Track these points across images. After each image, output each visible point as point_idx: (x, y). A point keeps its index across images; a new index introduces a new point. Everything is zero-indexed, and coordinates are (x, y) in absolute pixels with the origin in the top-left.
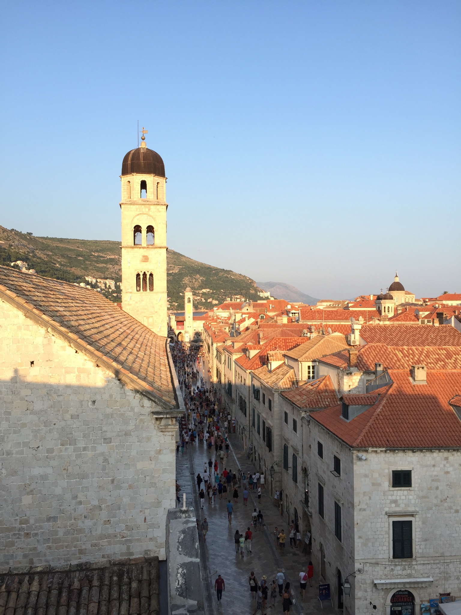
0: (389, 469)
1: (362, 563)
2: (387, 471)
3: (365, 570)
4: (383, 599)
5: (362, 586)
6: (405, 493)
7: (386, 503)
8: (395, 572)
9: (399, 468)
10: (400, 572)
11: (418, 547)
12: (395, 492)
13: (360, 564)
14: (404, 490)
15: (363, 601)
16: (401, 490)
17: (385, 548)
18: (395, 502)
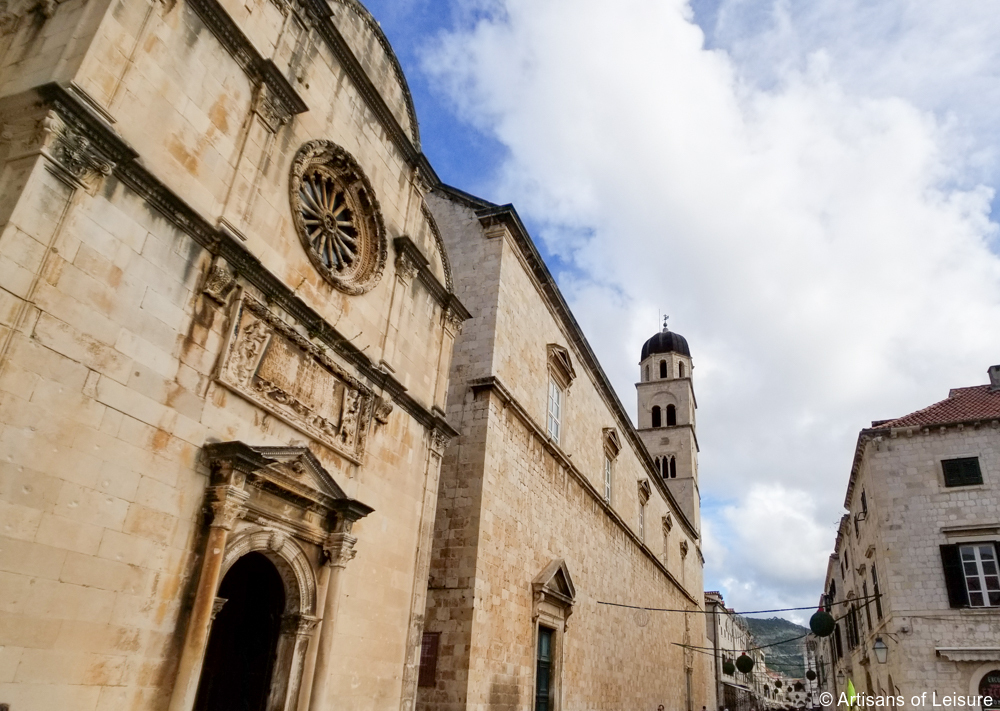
0: (933, 459)
1: (907, 618)
2: (931, 463)
3: (915, 629)
6: (974, 495)
7: (938, 514)
8: (979, 635)
9: (954, 456)
12: (953, 495)
13: (904, 619)
14: (970, 491)
16: (963, 491)
18: (957, 511)
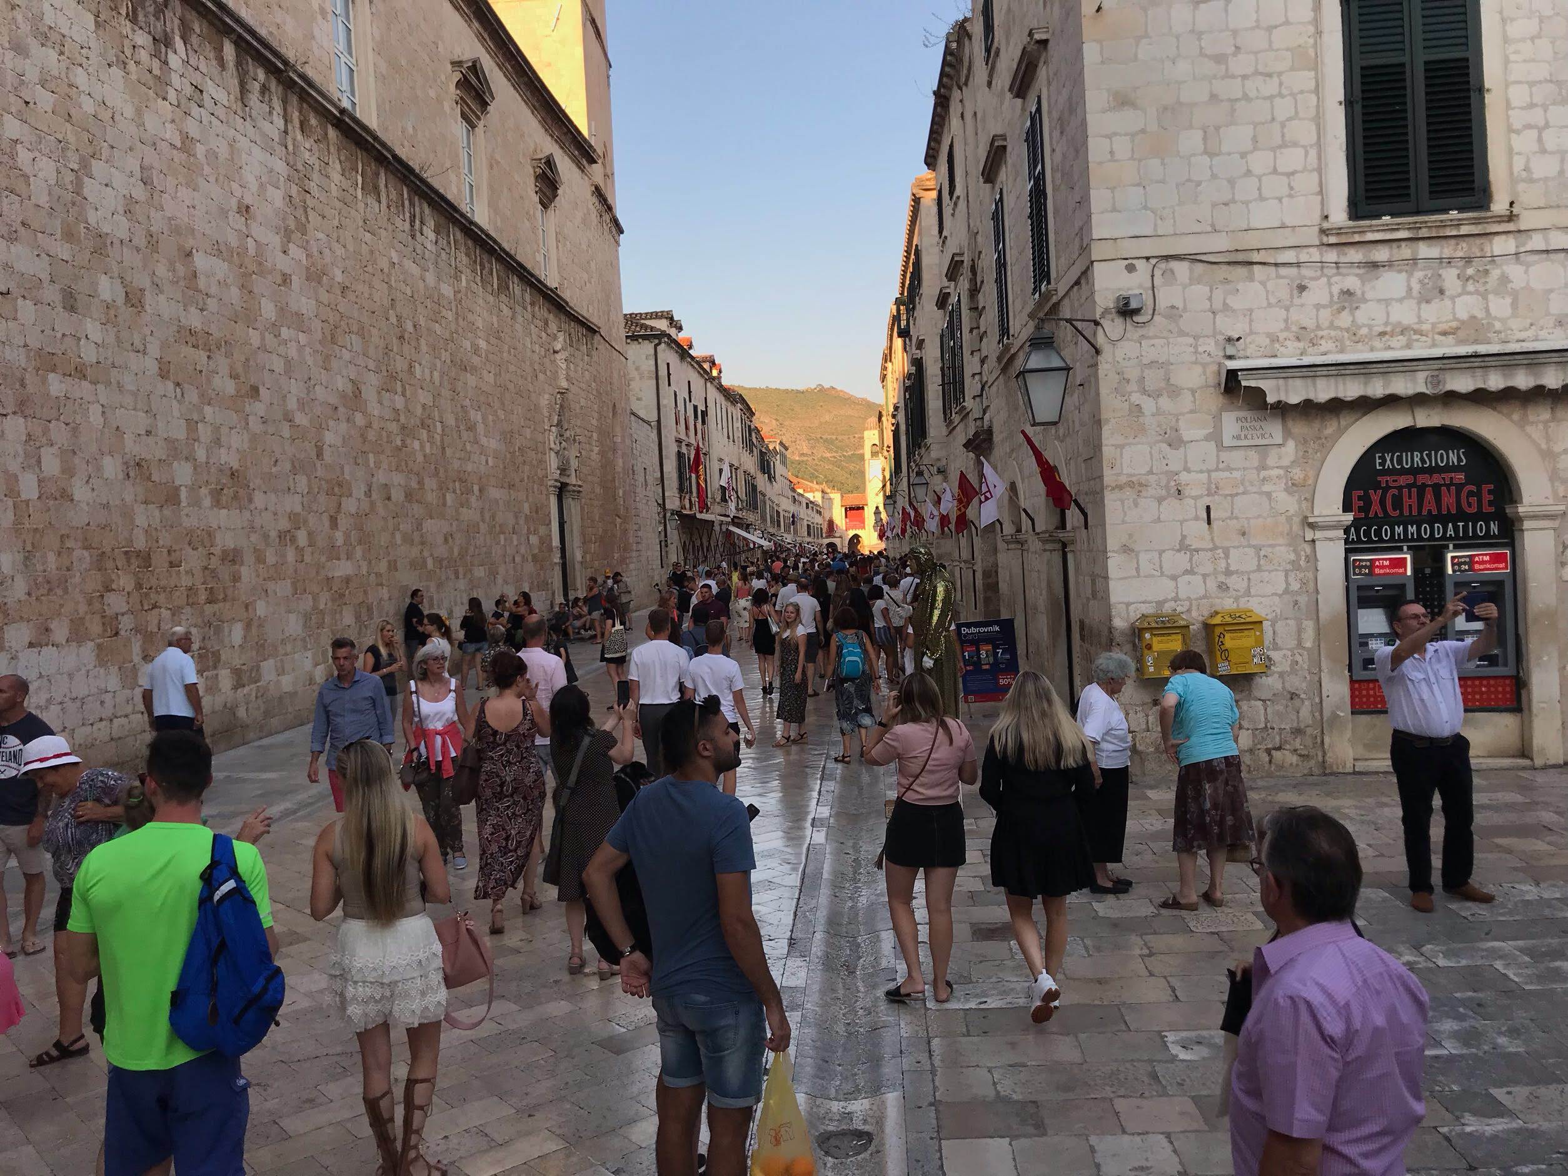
1: (1140, 264)
3: (1163, 303)
4: (1293, 487)
5: (1148, 405)
8: (1369, 315)
10: (1405, 314)
11: (1524, 143)
13: (1131, 268)
15: (1160, 500)
17: (1292, 159)
